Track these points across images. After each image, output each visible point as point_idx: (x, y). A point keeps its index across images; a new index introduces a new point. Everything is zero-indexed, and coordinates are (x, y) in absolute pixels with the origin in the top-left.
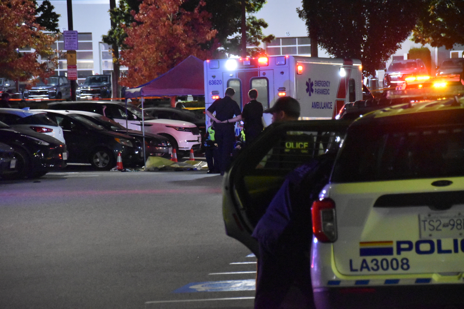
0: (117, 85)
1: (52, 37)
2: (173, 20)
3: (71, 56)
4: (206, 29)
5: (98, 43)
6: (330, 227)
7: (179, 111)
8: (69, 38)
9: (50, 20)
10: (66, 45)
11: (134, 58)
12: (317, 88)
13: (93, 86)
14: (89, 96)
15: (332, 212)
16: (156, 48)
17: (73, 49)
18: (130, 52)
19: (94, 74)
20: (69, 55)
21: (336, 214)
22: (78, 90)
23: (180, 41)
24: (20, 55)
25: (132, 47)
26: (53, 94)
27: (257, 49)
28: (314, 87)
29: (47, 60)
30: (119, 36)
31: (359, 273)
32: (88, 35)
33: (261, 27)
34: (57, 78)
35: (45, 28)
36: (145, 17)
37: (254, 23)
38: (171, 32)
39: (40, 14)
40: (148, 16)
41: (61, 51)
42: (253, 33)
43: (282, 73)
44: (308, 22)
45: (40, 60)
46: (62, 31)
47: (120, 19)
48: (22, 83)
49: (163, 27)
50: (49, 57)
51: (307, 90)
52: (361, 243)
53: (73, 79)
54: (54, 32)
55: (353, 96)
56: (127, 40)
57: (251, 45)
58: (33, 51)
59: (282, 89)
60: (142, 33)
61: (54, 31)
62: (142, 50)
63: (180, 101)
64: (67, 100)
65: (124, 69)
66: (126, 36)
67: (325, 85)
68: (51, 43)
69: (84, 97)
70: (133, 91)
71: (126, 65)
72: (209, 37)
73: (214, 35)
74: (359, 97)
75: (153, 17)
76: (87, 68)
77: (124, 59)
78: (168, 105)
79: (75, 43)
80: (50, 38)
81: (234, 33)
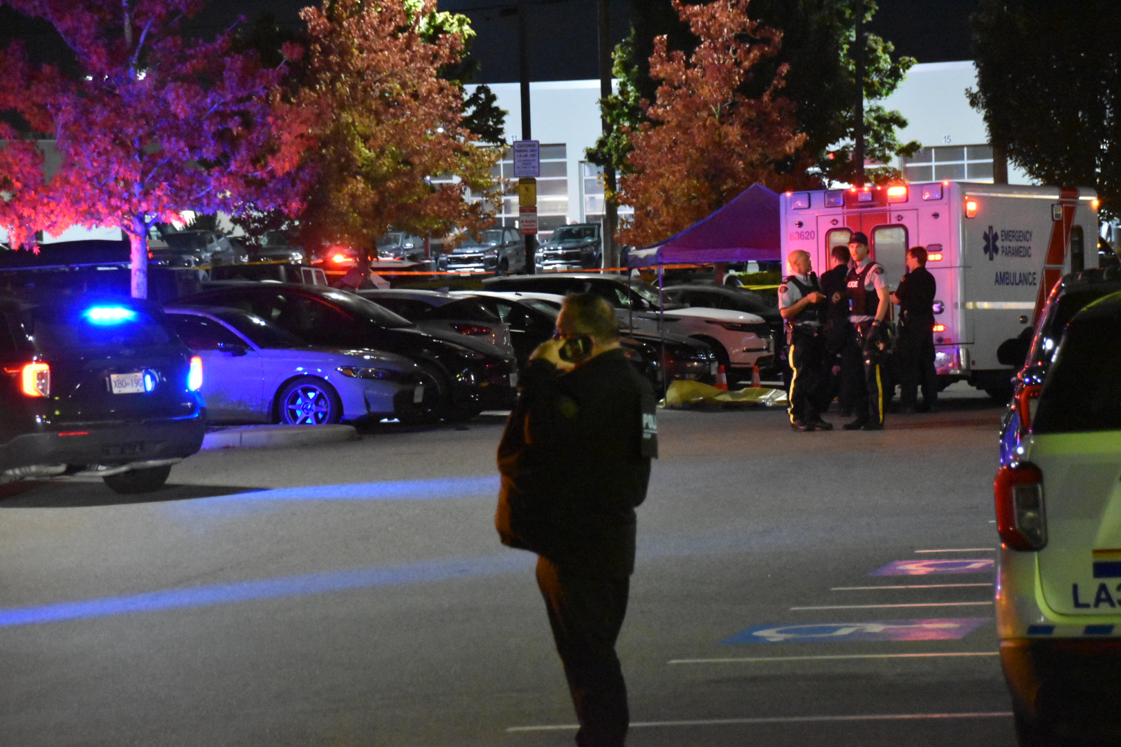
0: (612, 243)
1: (492, 154)
2: (722, 116)
3: (527, 189)
4: (785, 132)
5: (577, 163)
6: (1032, 520)
7: (730, 292)
8: (523, 154)
9: (488, 120)
10: (518, 168)
11: (646, 190)
12: (1007, 244)
13: (567, 245)
14: (559, 265)
15: (1036, 491)
16: (687, 171)
17: (530, 175)
18: (637, 179)
19: (568, 222)
20: (522, 188)
21: (1043, 495)
22: (540, 254)
23: (735, 156)
24: (432, 189)
25: (642, 171)
26: (491, 262)
27: (886, 170)
28: (999, 243)
29: (483, 197)
30: (617, 148)
31: (1092, 610)
32: (559, 149)
33: (895, 127)
34: (501, 231)
35: (480, 136)
36: (667, 112)
37: (881, 119)
38: (717, 139)
39: (470, 111)
40: (673, 108)
41: (509, 180)
42: (878, 138)
43: (936, 215)
44: (988, 115)
45: (470, 198)
46: (510, 142)
47: (619, 116)
48: (436, 241)
49: (702, 130)
50: (485, 192)
51: (986, 249)
52: (1096, 552)
53: (531, 231)
54: (495, 144)
55: (1078, 259)
56: (632, 156)
57: (873, 162)
58: (456, 180)
59: (937, 248)
60: (661, 142)
61: (496, 142)
62: (661, 176)
63: (732, 272)
64: (519, 273)
65: (625, 211)
66: (630, 148)
67: (1021, 238)
68: (489, 166)
69: (550, 268)
70: (643, 253)
71: (630, 205)
72: (790, 148)
73: (800, 144)
74: (1091, 263)
75: (683, 112)
76: (555, 210)
77: (627, 193)
78: (710, 281)
79: (534, 164)
80: (489, 156)
81: (840, 139)
